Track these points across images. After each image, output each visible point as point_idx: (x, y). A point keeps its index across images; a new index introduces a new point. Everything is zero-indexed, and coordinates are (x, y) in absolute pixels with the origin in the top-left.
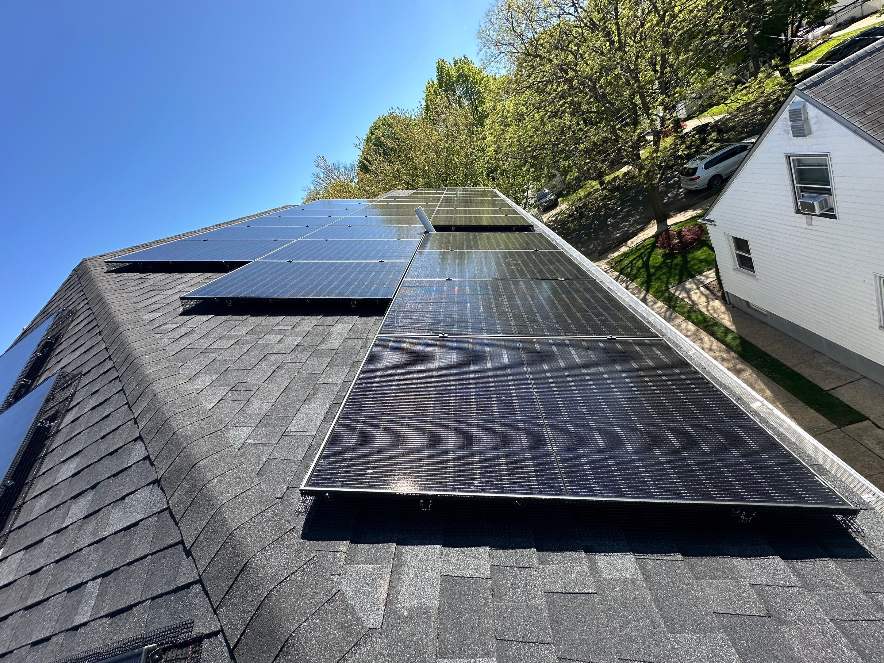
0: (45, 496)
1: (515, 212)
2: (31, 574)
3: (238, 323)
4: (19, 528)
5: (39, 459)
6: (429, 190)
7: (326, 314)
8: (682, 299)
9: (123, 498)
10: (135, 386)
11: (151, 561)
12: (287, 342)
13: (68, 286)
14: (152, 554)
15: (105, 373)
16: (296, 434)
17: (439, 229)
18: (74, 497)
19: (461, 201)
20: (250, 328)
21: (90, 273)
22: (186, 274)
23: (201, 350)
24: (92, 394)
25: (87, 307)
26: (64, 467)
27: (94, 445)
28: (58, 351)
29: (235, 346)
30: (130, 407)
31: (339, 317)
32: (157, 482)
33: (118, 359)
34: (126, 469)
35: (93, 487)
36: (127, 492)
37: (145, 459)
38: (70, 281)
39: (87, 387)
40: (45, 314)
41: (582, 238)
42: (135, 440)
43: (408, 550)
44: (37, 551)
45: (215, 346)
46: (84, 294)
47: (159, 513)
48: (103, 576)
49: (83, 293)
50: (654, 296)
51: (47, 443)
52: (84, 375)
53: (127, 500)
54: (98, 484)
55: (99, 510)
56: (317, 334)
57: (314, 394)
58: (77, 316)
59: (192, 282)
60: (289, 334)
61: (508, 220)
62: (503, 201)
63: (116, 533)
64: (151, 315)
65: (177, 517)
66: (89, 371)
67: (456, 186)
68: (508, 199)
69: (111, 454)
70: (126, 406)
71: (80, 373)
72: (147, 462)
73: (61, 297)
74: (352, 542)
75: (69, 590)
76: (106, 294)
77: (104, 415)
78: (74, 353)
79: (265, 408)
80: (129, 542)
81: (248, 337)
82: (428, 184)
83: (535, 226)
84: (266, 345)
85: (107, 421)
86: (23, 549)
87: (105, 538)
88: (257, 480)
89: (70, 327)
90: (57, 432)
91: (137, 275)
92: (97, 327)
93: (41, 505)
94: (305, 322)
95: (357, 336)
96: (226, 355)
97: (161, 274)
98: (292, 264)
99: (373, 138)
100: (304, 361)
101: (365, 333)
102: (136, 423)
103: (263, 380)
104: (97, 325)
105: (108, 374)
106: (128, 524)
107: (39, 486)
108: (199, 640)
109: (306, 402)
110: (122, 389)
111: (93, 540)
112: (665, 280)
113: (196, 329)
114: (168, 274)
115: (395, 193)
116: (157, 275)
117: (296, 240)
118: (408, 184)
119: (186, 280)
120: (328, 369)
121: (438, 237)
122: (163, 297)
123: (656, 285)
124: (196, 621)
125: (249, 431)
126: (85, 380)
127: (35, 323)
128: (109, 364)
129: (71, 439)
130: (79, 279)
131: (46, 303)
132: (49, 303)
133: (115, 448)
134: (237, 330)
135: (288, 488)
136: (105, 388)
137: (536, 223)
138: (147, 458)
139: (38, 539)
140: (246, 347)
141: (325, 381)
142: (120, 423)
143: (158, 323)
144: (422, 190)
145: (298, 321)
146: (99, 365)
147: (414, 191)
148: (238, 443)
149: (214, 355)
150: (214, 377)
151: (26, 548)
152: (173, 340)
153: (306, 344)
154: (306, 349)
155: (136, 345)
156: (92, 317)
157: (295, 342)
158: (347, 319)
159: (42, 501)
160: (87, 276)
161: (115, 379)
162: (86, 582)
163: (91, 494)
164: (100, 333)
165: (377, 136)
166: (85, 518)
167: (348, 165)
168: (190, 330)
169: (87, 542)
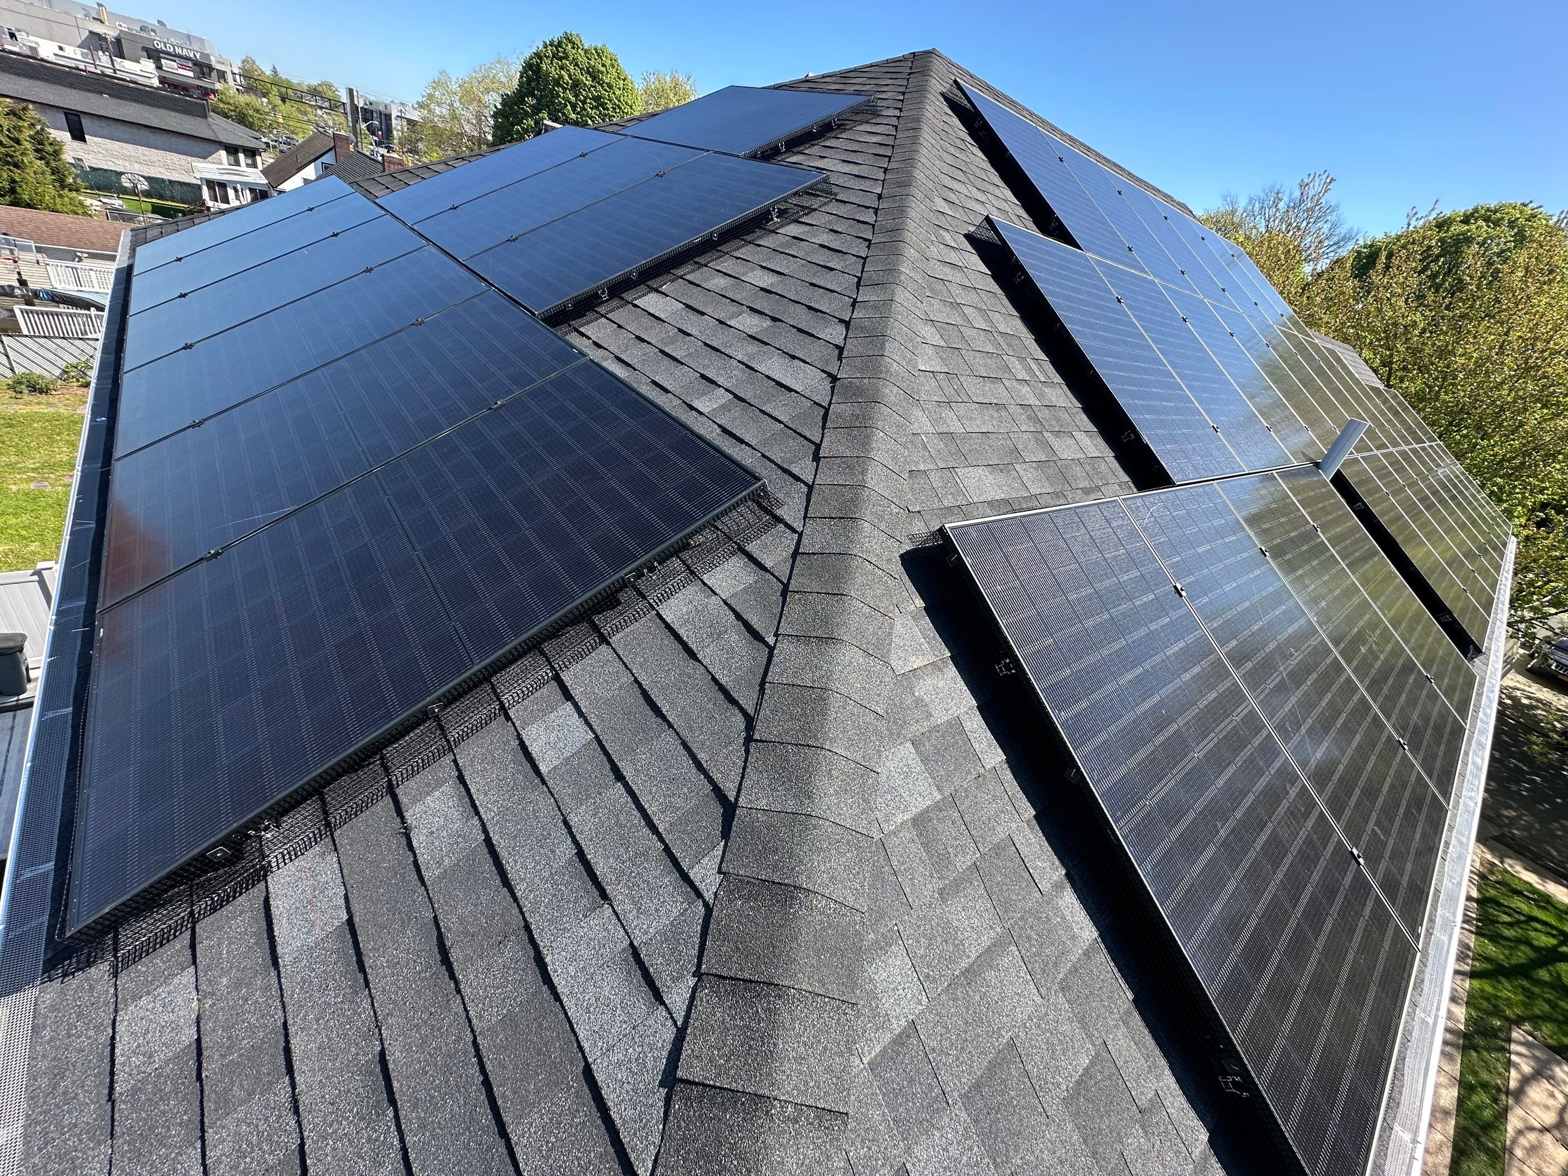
0: (728, 279)
1: (1488, 604)
2: (680, 330)
3: (1004, 311)
4: (691, 282)
5: (743, 240)
6: (1405, 409)
7: (1087, 410)
8: (1509, 1064)
9: (794, 357)
10: (880, 268)
11: (781, 430)
12: (1025, 389)
13: (890, 67)
14: (786, 426)
15: (859, 221)
16: (959, 482)
17: (1339, 481)
18: (752, 309)
19: (1430, 487)
20: (1009, 331)
21: (928, 78)
22: (1005, 186)
23: (952, 300)
24: (831, 230)
25: (894, 121)
26: (759, 272)
27: (799, 282)
28: (828, 143)
29: (982, 333)
30: (858, 284)
31: (1095, 429)
32: (834, 379)
33: (884, 221)
34: (813, 336)
35: (774, 319)
36: (801, 356)
37: (837, 346)
38: (898, 64)
39: (831, 217)
40: (843, 81)
41: (1518, 782)
42: (841, 321)
43: (952, 671)
44: (694, 317)
45: (968, 311)
46: (902, 101)
47: (815, 403)
48: (736, 396)
49: (902, 98)
50: (1471, 995)
51: (758, 232)
52: (837, 200)
53: (796, 362)
54: (781, 321)
55: (766, 344)
56: (1058, 420)
57: (1001, 471)
58: (874, 121)
59: (1003, 205)
60: (1035, 384)
61: (1457, 598)
62: (1498, 568)
63: (768, 377)
64: (943, 203)
65: (828, 424)
66: (845, 202)
67: (1459, 456)
68: (1510, 575)
69: (810, 308)
70: (856, 280)
71: (836, 194)
72: (837, 351)
73: (873, 75)
74: (925, 609)
75: (703, 376)
76: (925, 128)
77: (828, 265)
78: (845, 164)
79: (956, 427)
80: (773, 396)
81: (999, 338)
82: (1417, 400)
83: (1481, 657)
84: (1007, 369)
85: (827, 273)
86: (684, 304)
87: (757, 371)
88: (906, 476)
89: (859, 128)
90: (773, 232)
91: (963, 133)
92: (887, 159)
93: (719, 283)
94: (1059, 391)
95: (1091, 472)
96: (968, 332)
97: (984, 157)
98: (1117, 306)
99: (1456, 229)
100: (1023, 429)
101: (1101, 479)
102: (853, 305)
103: (975, 399)
104: (890, 157)
105: (861, 225)
106: (784, 382)
107: (726, 265)
108: (779, 520)
109: (990, 468)
110: (865, 259)
111: (745, 360)
112: (1537, 1012)
113: (965, 270)
114: (989, 165)
115: (1349, 357)
116: (980, 154)
117: (1151, 278)
118: (1386, 363)
119: (1000, 195)
120: (1034, 465)
121: (1324, 490)
122: (966, 192)
123: (1507, 991)
124: (785, 507)
125: (931, 430)
126: (834, 208)
127: (826, 80)
128: (869, 217)
129: (782, 253)
130: (910, 74)
131: (852, 66)
132: (855, 70)
133: (817, 306)
134: (996, 317)
135: (919, 512)
136: (848, 238)
137: (1492, 658)
138: (841, 349)
139: (700, 309)
140: (989, 348)
141: (1021, 473)
142: (838, 290)
143: (942, 221)
144: (1395, 397)
145: (1056, 381)
146: (859, 205)
147: (1382, 387)
148: (915, 428)
149: (959, 321)
150: (943, 344)
151: (688, 306)
152: (941, 259)
153: (1039, 415)
154: (1036, 420)
155: (911, 225)
156: (890, 141)
157: (1033, 401)
158: (1100, 441)
159: (722, 281)
160: (922, 78)
161: (865, 239)
162: (720, 386)
163: (767, 323)
164: (886, 170)
165: (1468, 231)
166: (749, 336)
167: (1343, 230)
168: (960, 264)
169: (740, 357)
